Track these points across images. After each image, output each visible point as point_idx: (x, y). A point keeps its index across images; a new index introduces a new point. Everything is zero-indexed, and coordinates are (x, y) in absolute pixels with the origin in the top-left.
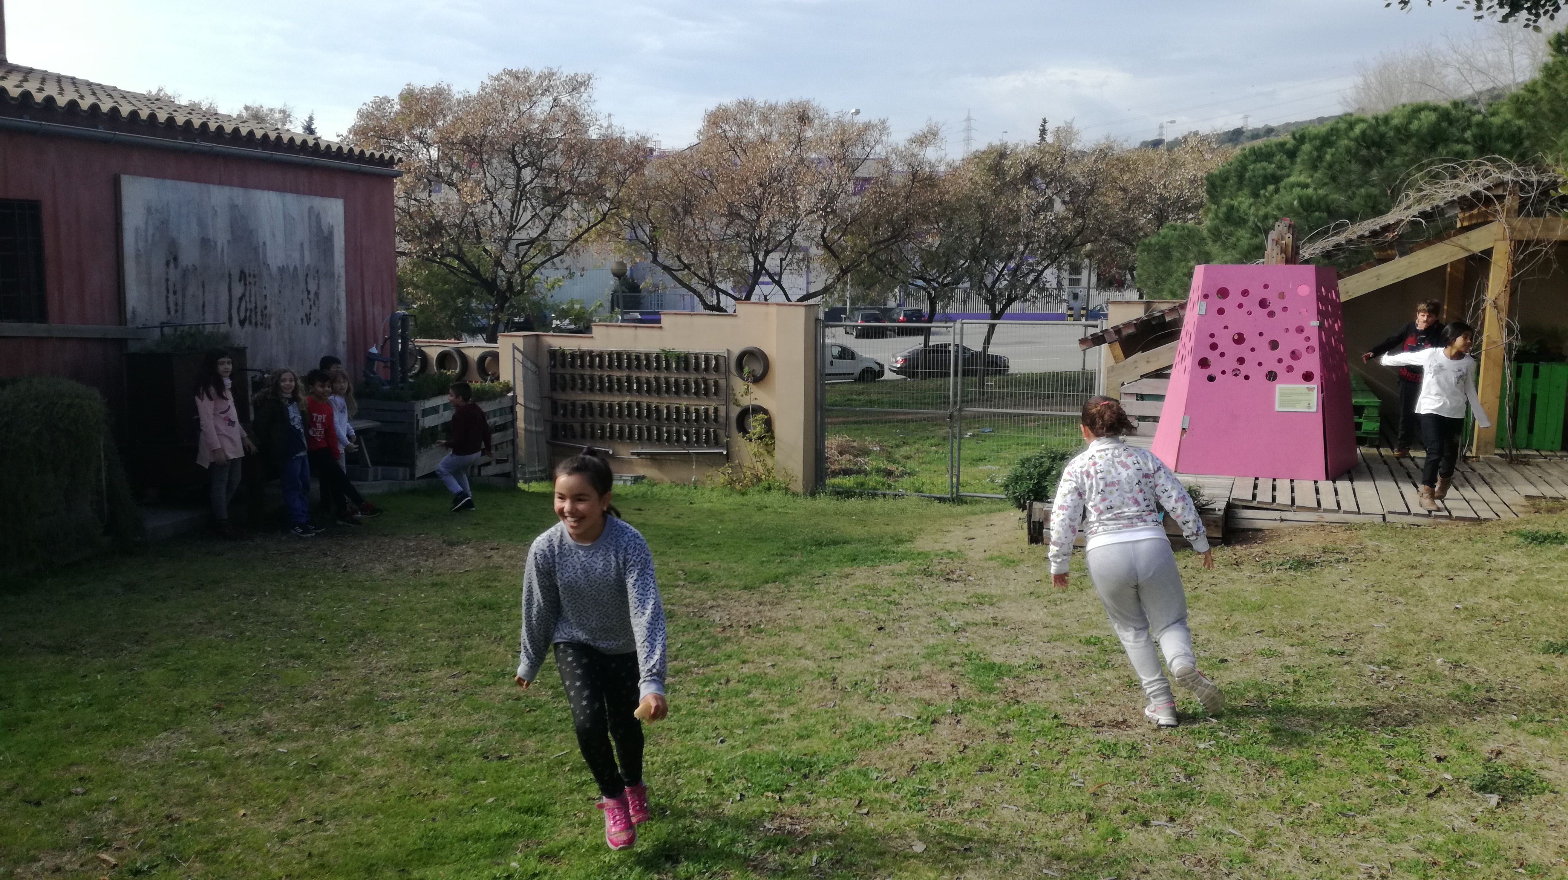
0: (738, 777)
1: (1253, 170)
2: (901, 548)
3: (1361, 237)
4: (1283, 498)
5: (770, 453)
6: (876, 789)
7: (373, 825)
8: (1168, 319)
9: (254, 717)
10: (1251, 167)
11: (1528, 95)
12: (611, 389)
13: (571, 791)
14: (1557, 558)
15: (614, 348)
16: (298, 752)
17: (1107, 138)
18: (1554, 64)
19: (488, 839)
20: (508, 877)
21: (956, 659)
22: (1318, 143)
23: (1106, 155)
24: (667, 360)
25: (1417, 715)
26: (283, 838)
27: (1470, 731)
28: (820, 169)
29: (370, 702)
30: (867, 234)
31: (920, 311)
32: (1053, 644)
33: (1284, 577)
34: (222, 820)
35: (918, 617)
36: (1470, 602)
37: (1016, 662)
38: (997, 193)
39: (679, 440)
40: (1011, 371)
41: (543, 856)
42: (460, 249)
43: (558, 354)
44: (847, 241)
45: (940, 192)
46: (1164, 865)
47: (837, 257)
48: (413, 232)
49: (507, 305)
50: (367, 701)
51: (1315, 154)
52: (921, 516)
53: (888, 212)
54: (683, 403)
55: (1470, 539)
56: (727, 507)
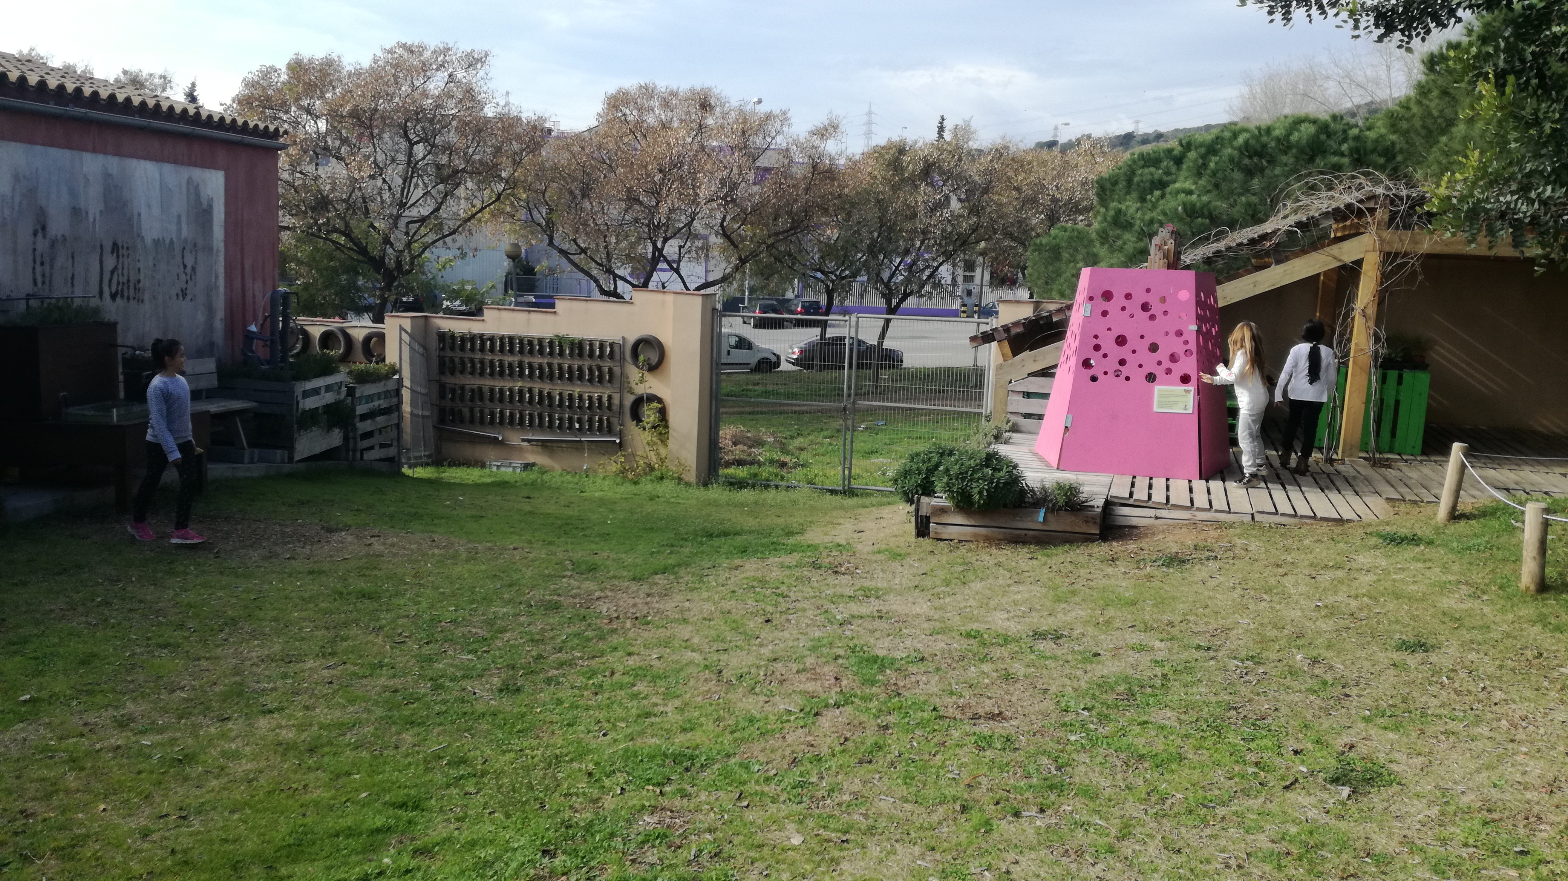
0: (619, 771)
1: (1141, 175)
2: (792, 540)
3: (1240, 244)
4: (1159, 496)
5: (664, 442)
6: (757, 782)
7: (240, 820)
8: (1055, 319)
9: (116, 707)
10: (1140, 172)
11: (1402, 112)
12: (502, 373)
13: (448, 786)
14: (1413, 559)
15: (506, 332)
16: (163, 745)
17: (1003, 138)
18: (1427, 82)
19: (361, 834)
20: (380, 874)
21: (841, 652)
22: (1203, 150)
23: (1001, 155)
24: (561, 346)
25: (1276, 710)
26: (145, 834)
27: (1325, 726)
28: (721, 157)
29: (240, 694)
30: (766, 225)
31: (817, 303)
32: (935, 637)
33: (1157, 573)
34: (80, 815)
35: (805, 610)
36: (1330, 600)
37: (898, 655)
38: (895, 188)
39: (571, 427)
40: (905, 365)
41: (416, 852)
42: (347, 225)
43: (447, 337)
44: (746, 231)
45: (839, 185)
46: (1033, 855)
47: (736, 246)
48: (298, 206)
49: (395, 284)
50: (237, 693)
51: (1201, 161)
52: (813, 508)
53: (788, 203)
54: (577, 390)
55: (1333, 539)
56: (618, 496)
